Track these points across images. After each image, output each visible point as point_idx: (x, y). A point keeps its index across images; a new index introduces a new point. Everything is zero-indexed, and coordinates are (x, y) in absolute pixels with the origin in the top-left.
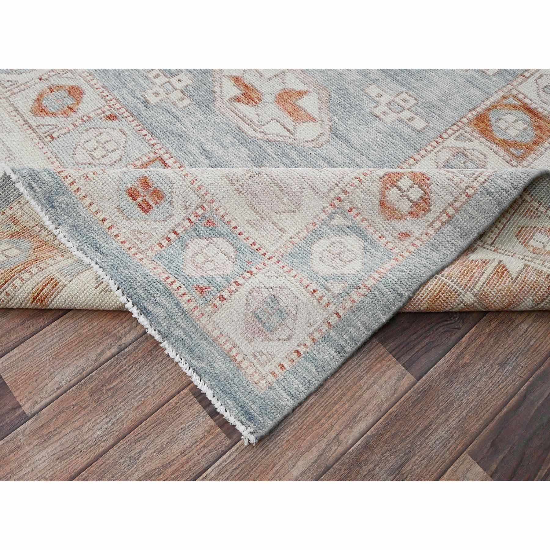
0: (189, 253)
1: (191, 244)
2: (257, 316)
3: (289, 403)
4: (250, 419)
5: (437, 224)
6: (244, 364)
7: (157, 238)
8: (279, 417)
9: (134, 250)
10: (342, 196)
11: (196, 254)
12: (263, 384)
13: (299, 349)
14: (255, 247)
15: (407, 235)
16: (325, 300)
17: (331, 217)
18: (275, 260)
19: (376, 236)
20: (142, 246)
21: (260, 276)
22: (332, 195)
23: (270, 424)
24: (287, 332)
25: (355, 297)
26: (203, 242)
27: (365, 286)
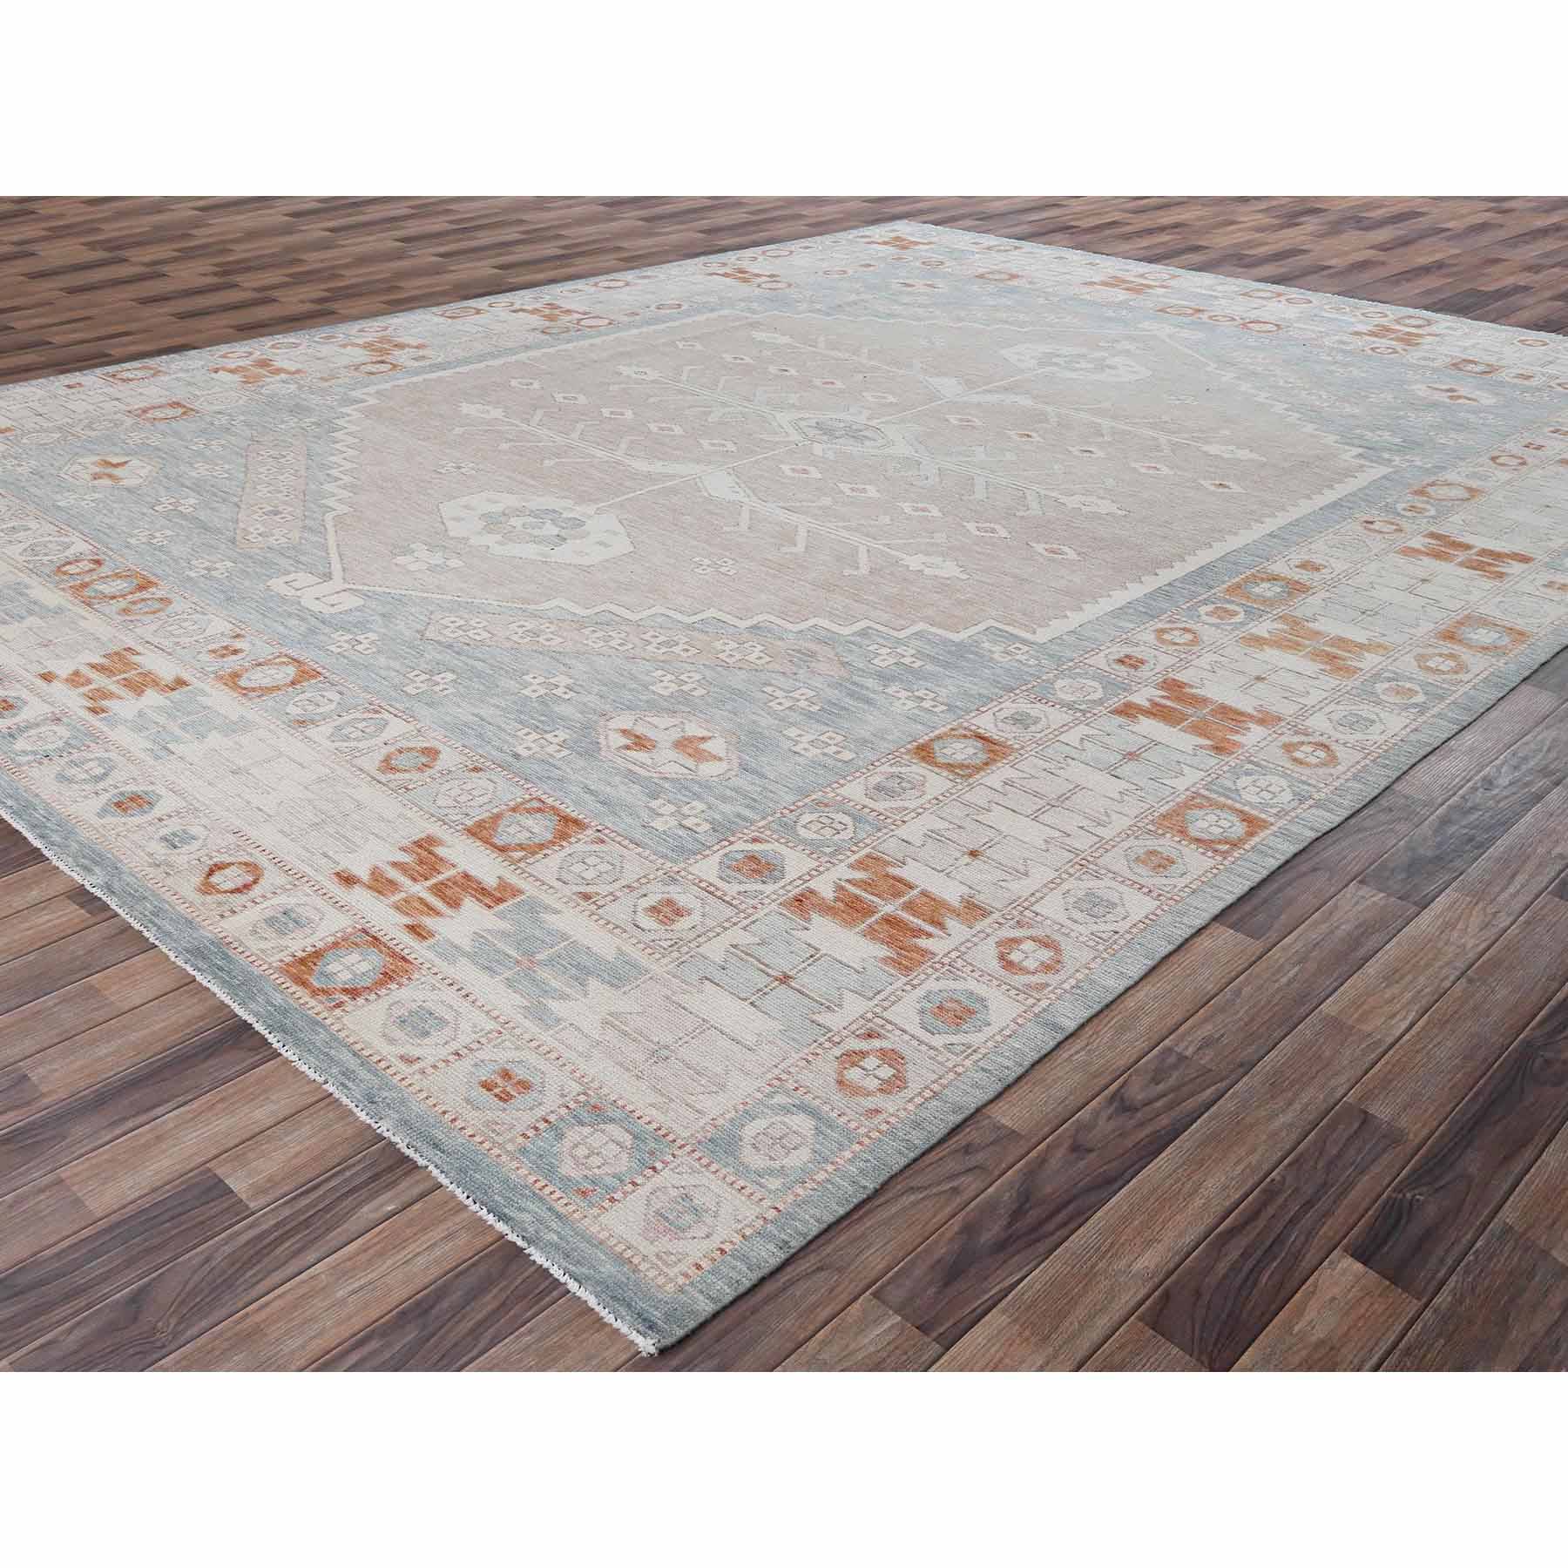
0: (567, 1143)
1: (569, 1134)
2: (661, 1215)
3: (706, 1308)
4: (650, 1328)
5: (918, 1100)
6: (643, 1267)
7: (520, 1128)
8: (692, 1324)
9: (487, 1145)
10: (784, 1077)
11: (576, 1146)
12: (670, 1287)
13: (723, 1246)
14: (661, 1132)
15: (877, 1111)
16: (758, 1195)
17: (770, 1096)
18: (688, 1148)
19: (834, 1115)
20: (500, 1139)
21: (666, 1173)
22: (769, 1076)
23: (680, 1333)
24: (706, 1230)
25: (800, 1191)
26: (587, 1130)
27: (814, 1180)
